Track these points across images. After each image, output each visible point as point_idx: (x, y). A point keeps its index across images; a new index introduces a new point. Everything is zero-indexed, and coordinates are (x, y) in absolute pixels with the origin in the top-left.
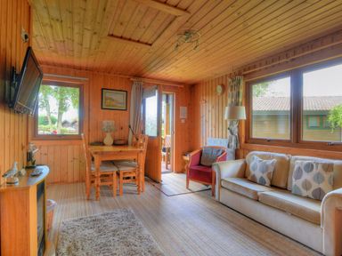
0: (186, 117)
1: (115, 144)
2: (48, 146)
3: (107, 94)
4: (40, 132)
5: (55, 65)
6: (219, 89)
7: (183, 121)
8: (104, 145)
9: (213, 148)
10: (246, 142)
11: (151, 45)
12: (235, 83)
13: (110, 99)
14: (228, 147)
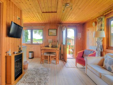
0: (81, 37)
1: (52, 47)
2: (35, 47)
3: (50, 31)
4: (33, 43)
5: (34, 24)
6: (94, 23)
7: (79, 39)
8: (49, 47)
9: (89, 50)
10: (107, 48)
11: (56, 12)
12: (100, 20)
13: (51, 32)
14: (97, 50)
